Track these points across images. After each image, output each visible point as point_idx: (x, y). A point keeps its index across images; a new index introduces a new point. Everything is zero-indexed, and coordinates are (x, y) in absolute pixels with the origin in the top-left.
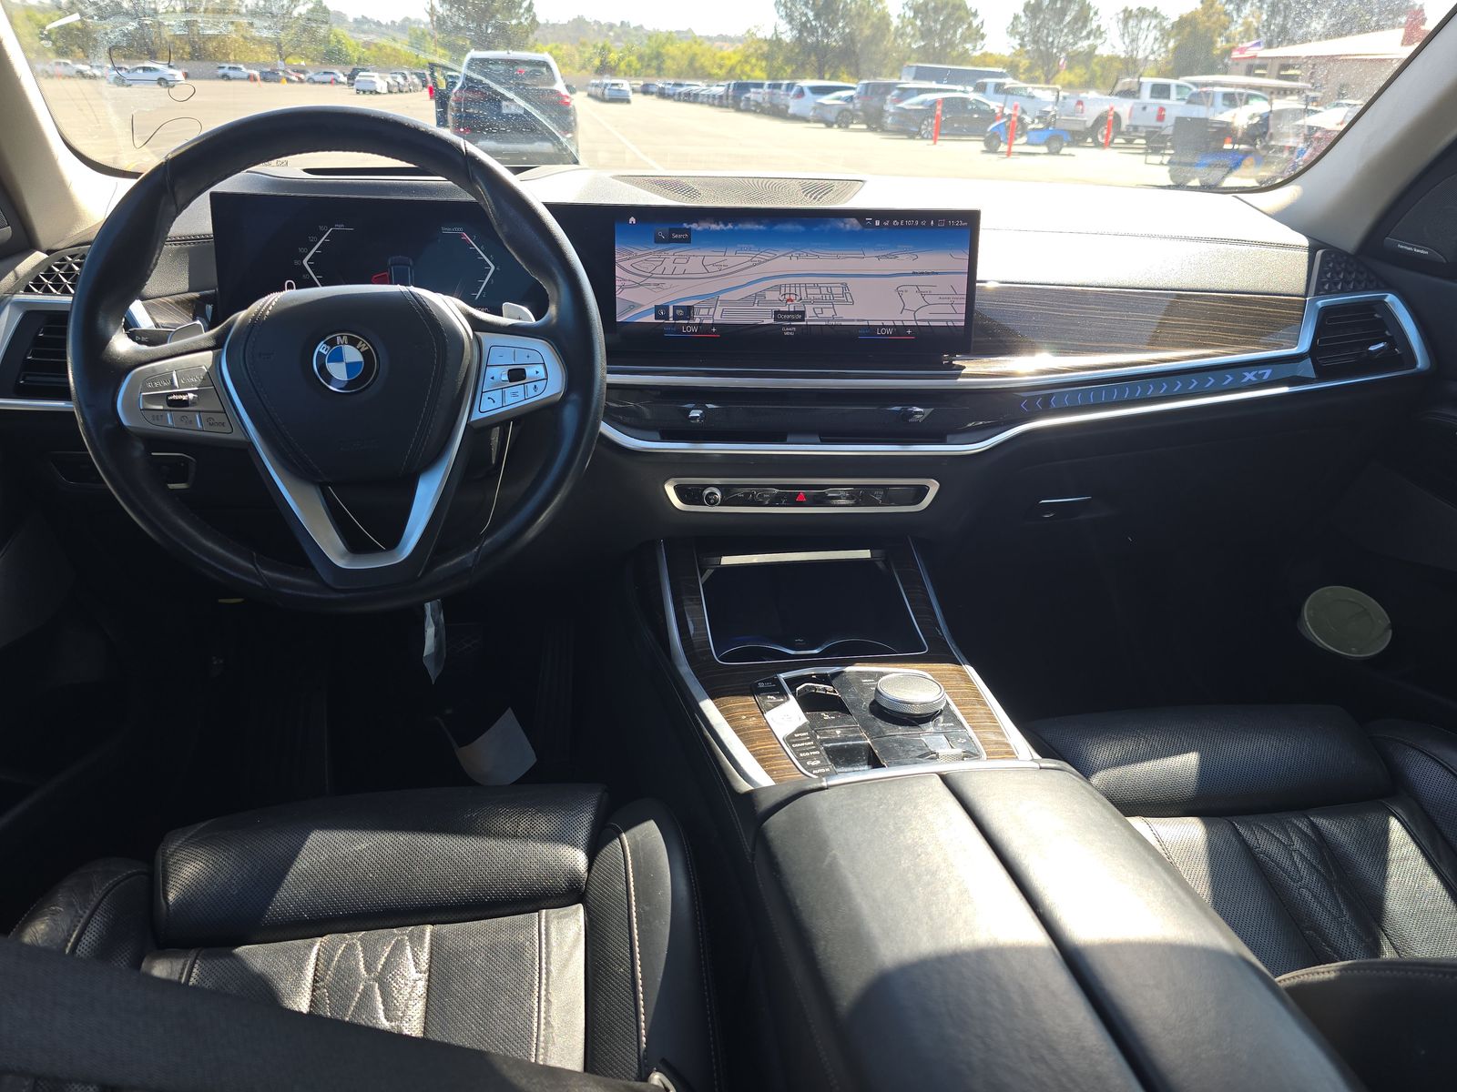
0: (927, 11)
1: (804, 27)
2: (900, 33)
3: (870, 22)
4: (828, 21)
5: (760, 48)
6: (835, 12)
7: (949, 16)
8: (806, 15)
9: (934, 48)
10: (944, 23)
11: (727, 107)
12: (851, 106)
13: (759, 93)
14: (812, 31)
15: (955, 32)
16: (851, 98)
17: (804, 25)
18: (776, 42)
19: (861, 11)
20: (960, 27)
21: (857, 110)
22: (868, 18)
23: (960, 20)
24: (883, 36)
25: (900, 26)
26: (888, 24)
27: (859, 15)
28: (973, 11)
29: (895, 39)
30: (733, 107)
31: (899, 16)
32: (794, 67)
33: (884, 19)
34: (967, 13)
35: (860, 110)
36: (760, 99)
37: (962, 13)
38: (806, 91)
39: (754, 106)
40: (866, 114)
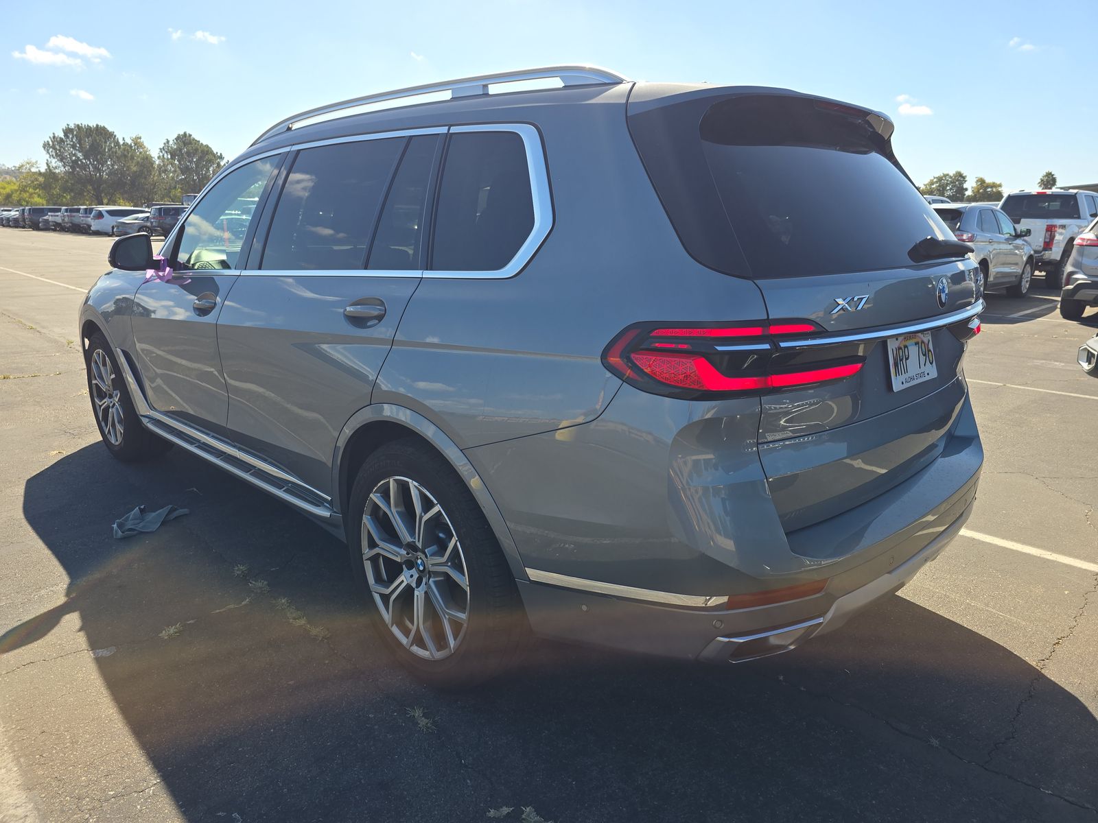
0: (182, 154)
1: (74, 164)
2: (163, 170)
3: (134, 161)
4: (97, 160)
5: (36, 180)
6: (103, 153)
7: (200, 159)
8: (75, 155)
9: (194, 180)
10: (197, 163)
11: (24, 227)
12: (149, 224)
13: (57, 216)
14: (84, 167)
15: (208, 169)
16: (148, 217)
17: (75, 162)
18: (50, 175)
19: (126, 153)
20: (211, 166)
21: (155, 227)
22: (132, 158)
23: (210, 162)
24: (150, 172)
25: (162, 164)
26: (152, 163)
27: (125, 156)
28: (219, 154)
29: (160, 174)
30: (30, 227)
31: (159, 158)
32: (72, 194)
33: (147, 159)
34: (215, 157)
35: (158, 227)
36: (59, 220)
37: (210, 157)
38: (105, 214)
39: (54, 225)
40: (163, 229)
